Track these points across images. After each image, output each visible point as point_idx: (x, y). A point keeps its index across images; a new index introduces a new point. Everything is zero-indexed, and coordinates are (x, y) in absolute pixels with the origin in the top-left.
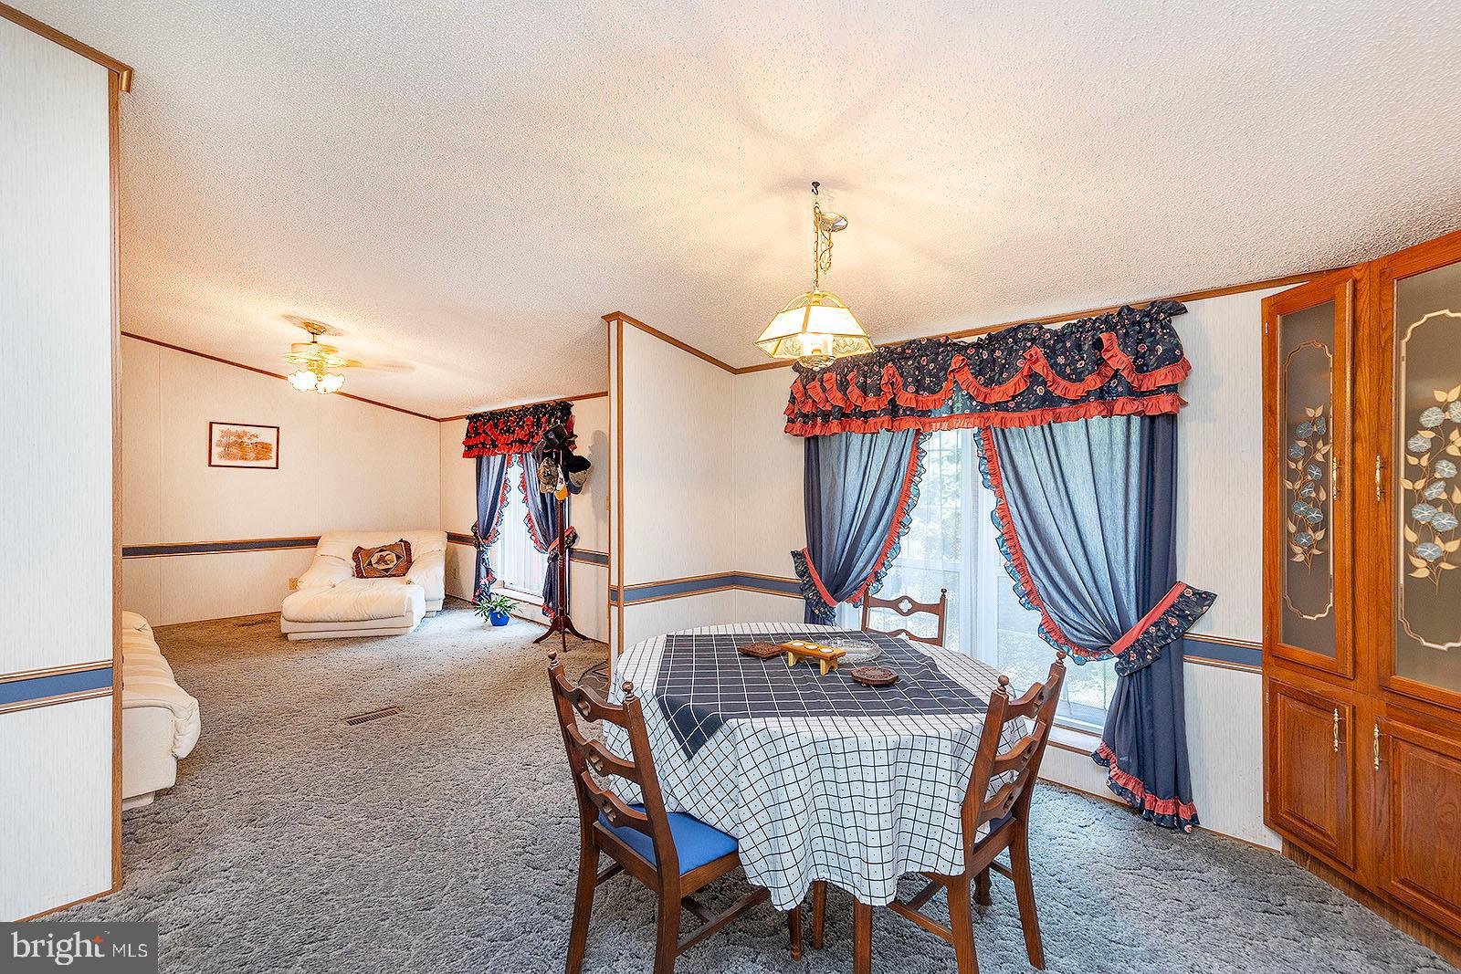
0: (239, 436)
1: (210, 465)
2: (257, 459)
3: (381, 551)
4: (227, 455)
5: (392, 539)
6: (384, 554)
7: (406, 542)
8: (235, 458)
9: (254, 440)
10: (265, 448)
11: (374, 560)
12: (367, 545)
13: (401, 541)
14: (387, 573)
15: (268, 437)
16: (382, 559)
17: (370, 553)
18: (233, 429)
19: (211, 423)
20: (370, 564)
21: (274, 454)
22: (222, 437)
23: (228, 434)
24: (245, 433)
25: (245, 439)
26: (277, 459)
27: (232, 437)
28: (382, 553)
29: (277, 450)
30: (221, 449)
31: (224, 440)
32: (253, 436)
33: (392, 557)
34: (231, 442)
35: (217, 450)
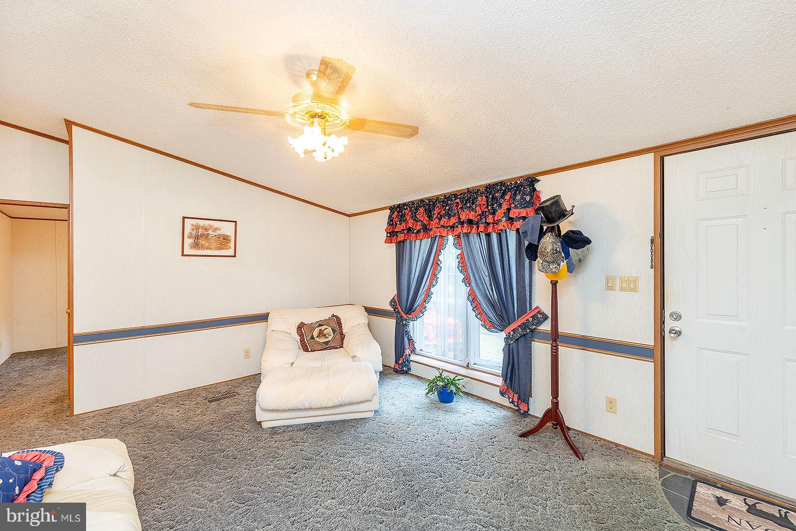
0: (206, 230)
1: (183, 255)
2: (220, 249)
3: (320, 325)
4: (196, 245)
5: (325, 315)
6: (323, 328)
7: (337, 317)
8: (203, 247)
9: (218, 232)
10: (226, 238)
11: (315, 333)
12: (307, 321)
13: (333, 316)
14: (327, 346)
15: (227, 229)
16: (321, 334)
17: (311, 327)
18: (201, 223)
19: (184, 218)
20: (312, 338)
21: (232, 245)
22: (193, 230)
23: (197, 227)
24: (211, 227)
25: (210, 232)
26: (235, 249)
27: (200, 230)
28: (321, 328)
29: (235, 241)
30: (191, 241)
31: (194, 233)
32: (216, 229)
33: (329, 330)
34: (199, 234)
35: (188, 241)
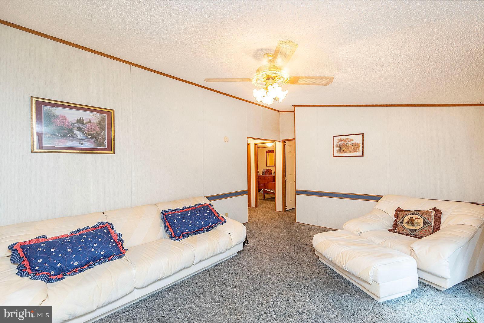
0: (346, 141)
1: (334, 157)
2: (354, 152)
3: (414, 214)
4: (340, 151)
6: (414, 217)
7: (437, 211)
8: (344, 152)
9: (352, 142)
10: (357, 145)
11: (406, 219)
12: (405, 208)
13: (435, 209)
14: (411, 233)
15: (358, 139)
16: (411, 221)
17: (406, 213)
18: (342, 138)
19: (334, 136)
20: (402, 222)
21: (361, 149)
22: (338, 142)
23: (341, 140)
24: (347, 139)
25: (348, 142)
26: (363, 151)
27: (342, 142)
28: (412, 216)
29: (363, 146)
30: (338, 148)
31: (339, 144)
32: (351, 140)
33: (421, 220)
34: (342, 144)
35: (336, 149)
